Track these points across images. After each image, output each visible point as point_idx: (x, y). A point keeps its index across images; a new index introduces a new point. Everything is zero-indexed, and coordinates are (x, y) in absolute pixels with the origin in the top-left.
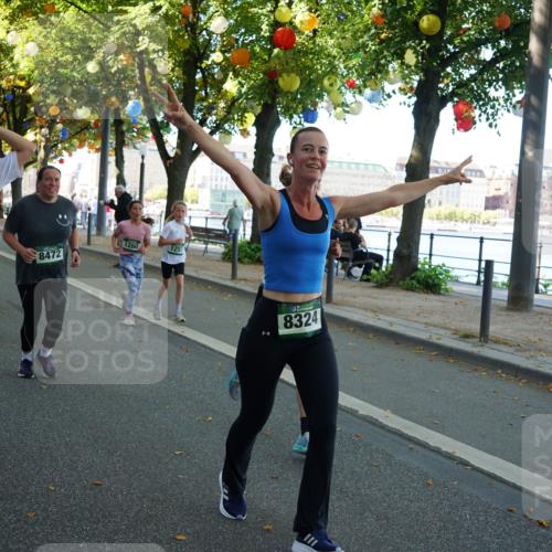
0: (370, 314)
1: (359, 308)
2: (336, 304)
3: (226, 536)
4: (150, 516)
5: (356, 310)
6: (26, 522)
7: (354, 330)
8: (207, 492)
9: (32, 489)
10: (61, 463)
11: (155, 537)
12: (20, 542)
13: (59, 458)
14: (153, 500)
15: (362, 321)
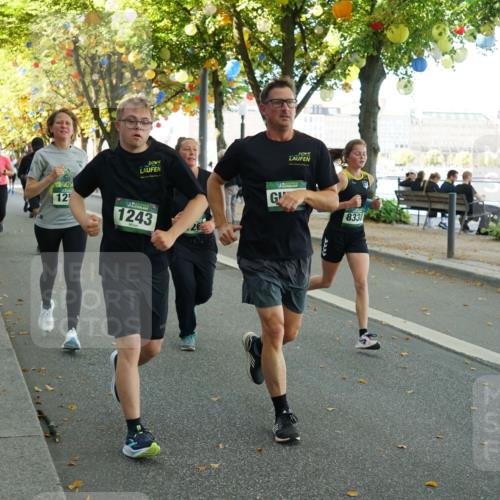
0: (495, 267)
1: (483, 262)
2: (458, 259)
3: (397, 489)
4: (317, 470)
5: (481, 264)
6: (200, 475)
7: (482, 285)
8: (368, 446)
9: (198, 445)
10: (219, 420)
11: (327, 490)
12: (199, 494)
13: (216, 415)
14: (316, 455)
15: (490, 275)
